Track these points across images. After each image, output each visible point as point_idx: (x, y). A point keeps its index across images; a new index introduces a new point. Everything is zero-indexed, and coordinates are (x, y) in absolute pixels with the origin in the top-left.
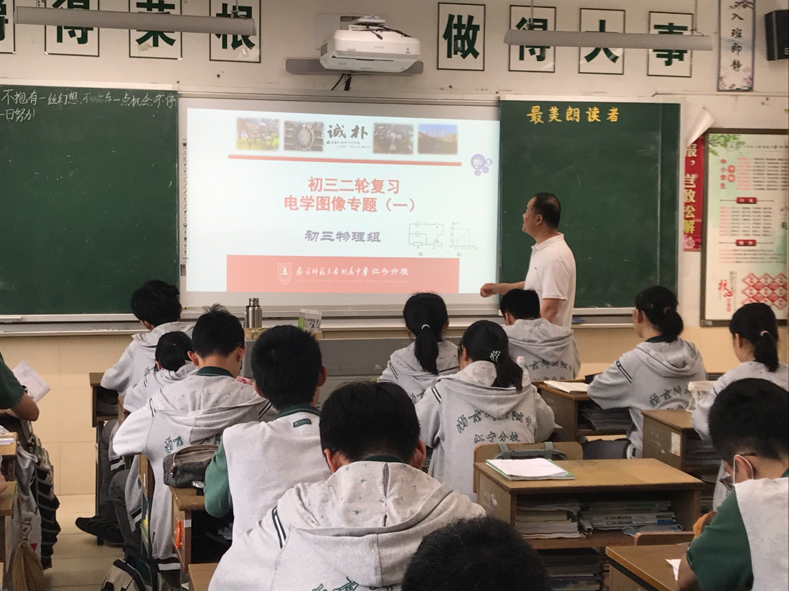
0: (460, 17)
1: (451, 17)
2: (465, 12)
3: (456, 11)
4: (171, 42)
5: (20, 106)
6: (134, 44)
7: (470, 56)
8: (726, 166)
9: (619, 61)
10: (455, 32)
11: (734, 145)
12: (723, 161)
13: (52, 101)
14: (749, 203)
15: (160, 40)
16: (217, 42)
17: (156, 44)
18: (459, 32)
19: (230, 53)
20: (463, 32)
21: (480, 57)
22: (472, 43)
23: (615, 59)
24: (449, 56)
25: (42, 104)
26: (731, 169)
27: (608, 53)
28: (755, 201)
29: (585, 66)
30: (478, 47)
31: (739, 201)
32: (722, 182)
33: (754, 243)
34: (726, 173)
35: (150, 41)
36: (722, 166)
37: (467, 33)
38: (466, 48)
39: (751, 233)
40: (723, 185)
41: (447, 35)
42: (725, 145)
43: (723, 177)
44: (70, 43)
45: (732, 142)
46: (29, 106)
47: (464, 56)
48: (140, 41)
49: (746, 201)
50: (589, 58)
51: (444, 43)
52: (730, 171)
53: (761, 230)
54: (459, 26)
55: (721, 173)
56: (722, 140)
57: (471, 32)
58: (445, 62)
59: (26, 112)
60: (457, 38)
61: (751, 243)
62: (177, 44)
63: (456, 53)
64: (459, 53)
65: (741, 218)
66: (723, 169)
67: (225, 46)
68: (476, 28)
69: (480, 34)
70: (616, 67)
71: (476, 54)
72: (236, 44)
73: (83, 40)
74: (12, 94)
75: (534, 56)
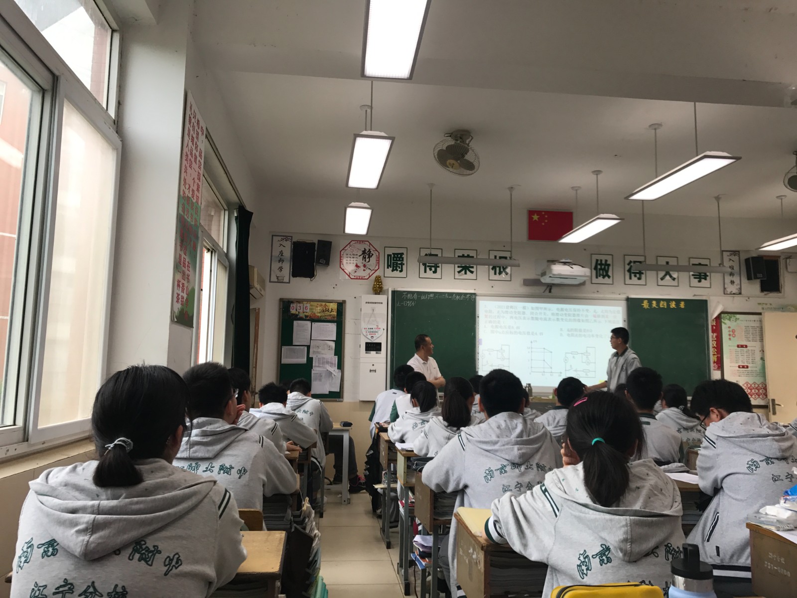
0: (601, 260)
1: (597, 260)
2: (603, 258)
3: (599, 257)
4: (472, 272)
5: (410, 300)
6: (456, 273)
7: (607, 278)
8: (731, 329)
9: (676, 280)
10: (599, 267)
11: (734, 320)
12: (729, 327)
13: (423, 298)
14: (743, 347)
15: (467, 271)
16: (492, 272)
17: (466, 273)
18: (601, 267)
19: (497, 277)
20: (603, 267)
21: (611, 278)
22: (607, 272)
23: (674, 279)
24: (597, 277)
25: (419, 299)
26: (733, 331)
27: (671, 276)
28: (746, 346)
29: (661, 283)
30: (610, 273)
31: (738, 346)
32: (729, 337)
33: (747, 367)
34: (731, 333)
35: (463, 272)
36: (728, 329)
37: (605, 268)
38: (605, 274)
39: (745, 362)
40: (730, 339)
41: (596, 268)
42: (730, 320)
43: (730, 335)
44: (430, 273)
45: (733, 319)
46: (413, 300)
47: (604, 278)
48: (459, 272)
49: (742, 346)
50: (662, 279)
51: (594, 272)
52: (733, 332)
53: (751, 360)
54: (601, 264)
55: (728, 333)
56: (728, 317)
57: (606, 267)
58: (595, 280)
59: (412, 302)
60: (600, 269)
61: (746, 367)
62: (475, 273)
63: (600, 276)
64: (602, 276)
65: (740, 355)
66: (729, 331)
67: (495, 274)
68: (609, 265)
69: (611, 268)
70: (675, 283)
71: (609, 277)
72: (500, 273)
73: (435, 272)
74: (407, 294)
75: (636, 278)
